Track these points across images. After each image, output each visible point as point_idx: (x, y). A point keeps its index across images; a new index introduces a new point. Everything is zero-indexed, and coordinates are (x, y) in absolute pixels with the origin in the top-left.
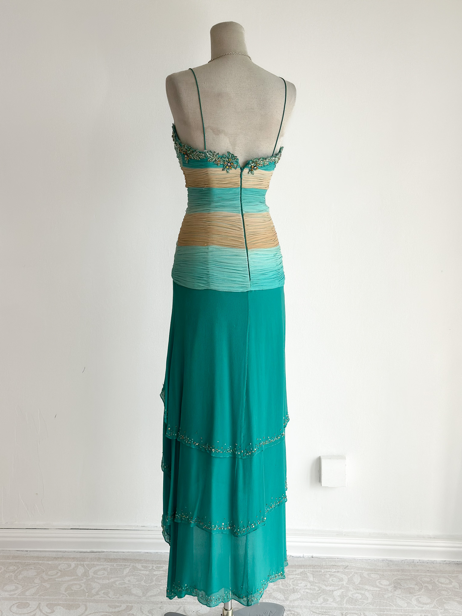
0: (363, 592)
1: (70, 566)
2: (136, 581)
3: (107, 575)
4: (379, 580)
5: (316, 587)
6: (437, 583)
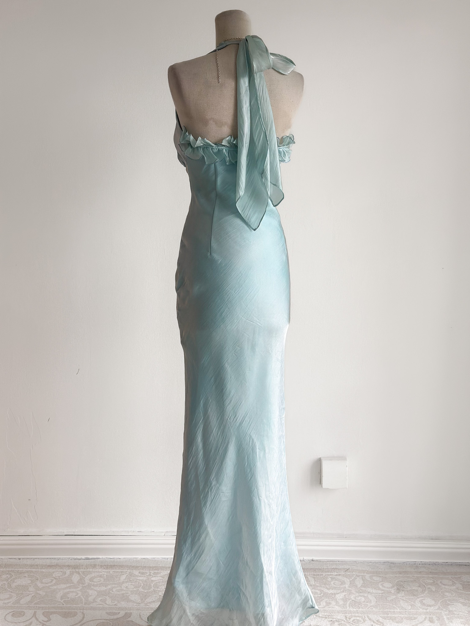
0: (366, 595)
1: (64, 573)
2: (133, 587)
3: (103, 582)
4: (382, 583)
5: (317, 591)
6: (440, 584)
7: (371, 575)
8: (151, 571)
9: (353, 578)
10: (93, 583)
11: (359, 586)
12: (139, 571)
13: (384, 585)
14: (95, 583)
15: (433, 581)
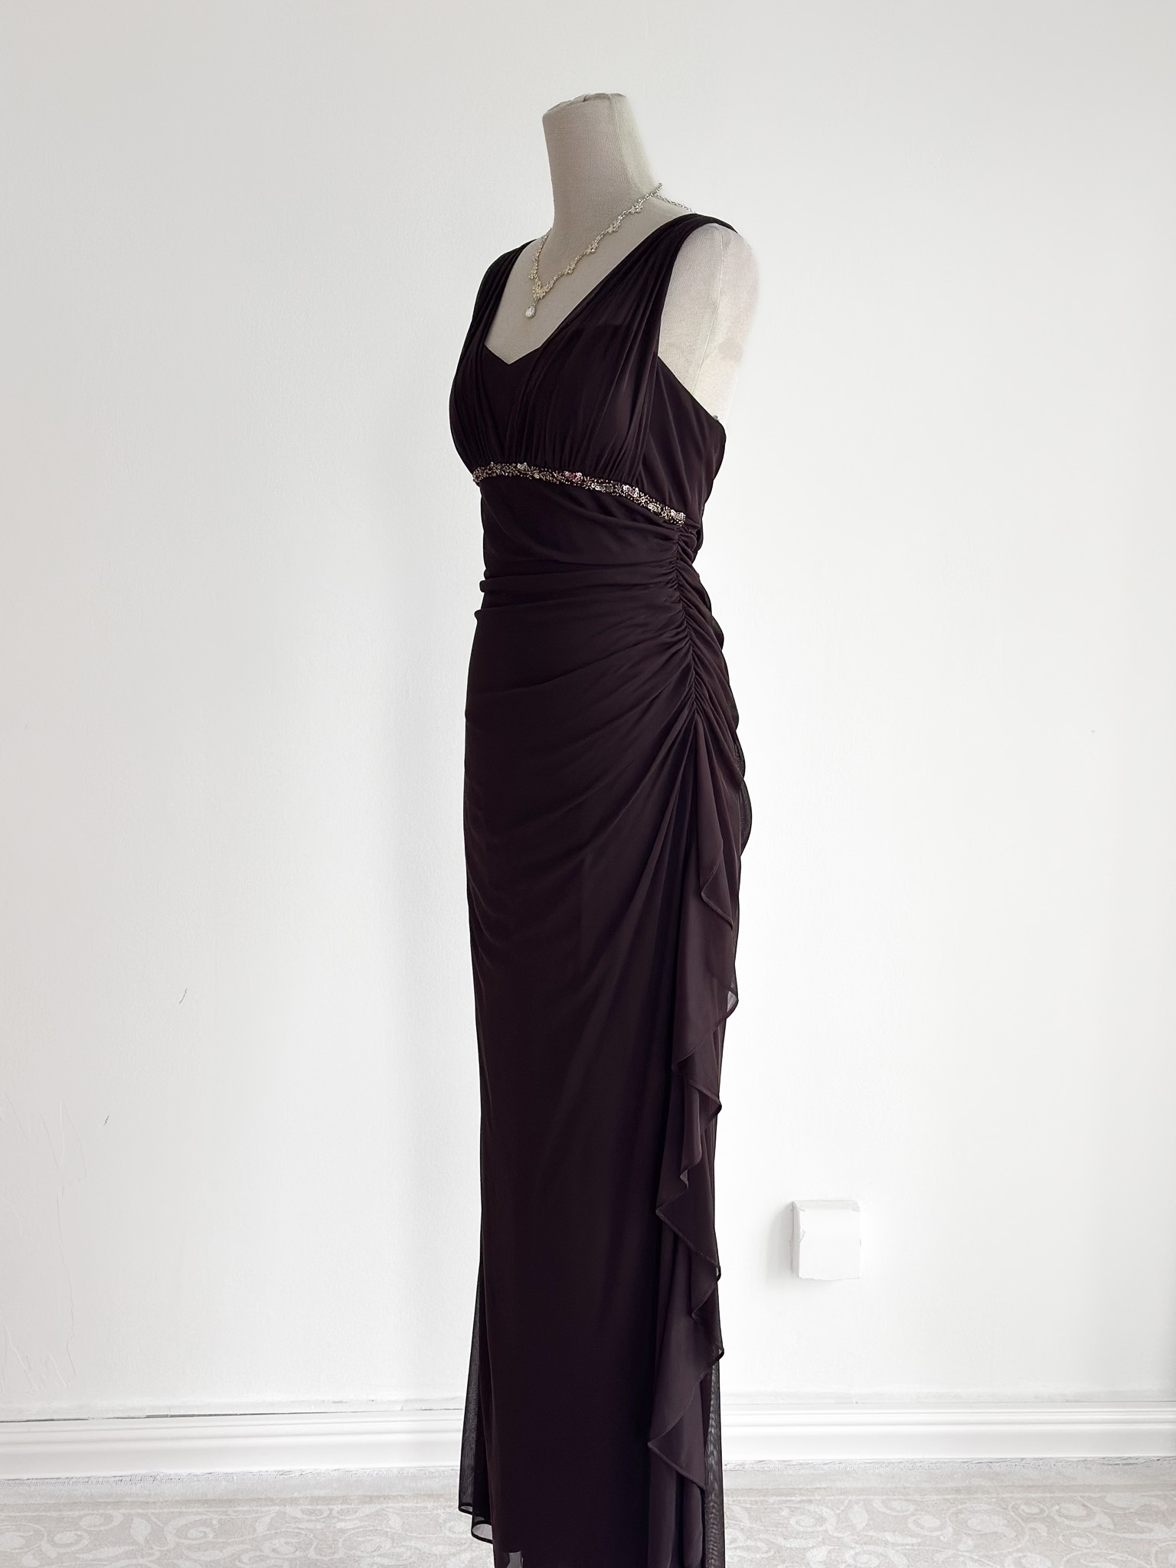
0: (880, 1549)
1: (109, 1518)
2: (292, 1549)
3: (213, 1538)
4: (914, 1518)
5: (759, 1544)
6: (1057, 1517)
7: (884, 1497)
8: (333, 1507)
9: (842, 1508)
10: (187, 1542)
11: (860, 1527)
12: (299, 1507)
13: (919, 1521)
14: (194, 1542)
15: (1039, 1507)
